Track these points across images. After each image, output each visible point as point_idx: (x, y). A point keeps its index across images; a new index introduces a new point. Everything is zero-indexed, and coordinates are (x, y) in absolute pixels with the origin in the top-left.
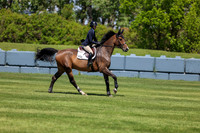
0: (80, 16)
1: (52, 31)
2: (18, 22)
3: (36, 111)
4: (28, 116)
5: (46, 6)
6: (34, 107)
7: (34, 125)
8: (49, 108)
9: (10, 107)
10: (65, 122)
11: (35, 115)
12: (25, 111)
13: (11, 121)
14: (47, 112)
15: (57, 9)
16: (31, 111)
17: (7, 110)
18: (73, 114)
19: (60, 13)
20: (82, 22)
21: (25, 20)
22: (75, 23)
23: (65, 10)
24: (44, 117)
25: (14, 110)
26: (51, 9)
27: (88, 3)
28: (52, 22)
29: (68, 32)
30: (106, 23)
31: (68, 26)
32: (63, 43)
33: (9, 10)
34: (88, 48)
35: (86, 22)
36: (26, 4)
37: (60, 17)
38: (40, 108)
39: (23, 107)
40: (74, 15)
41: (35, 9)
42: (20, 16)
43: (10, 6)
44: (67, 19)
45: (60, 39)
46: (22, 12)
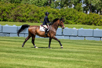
0: (85, 9)
1: (71, 17)
2: (54, 13)
3: (63, 58)
4: (59, 61)
5: (68, 5)
6: (61, 56)
7: (62, 65)
8: (69, 57)
9: (50, 56)
10: (78, 64)
11: (62, 61)
12: (58, 58)
13: (50, 63)
14: (69, 59)
15: (73, 6)
16: (60, 58)
17: (48, 57)
18: (82, 60)
19: (75, 8)
20: (86, 12)
21: (57, 12)
22: (82, 13)
23: (77, 7)
24: (67, 61)
25: (52, 58)
26: (70, 6)
27: (89, 3)
28: (71, 13)
29: (79, 18)
30: (99, 13)
31: (79, 15)
32: (76, 24)
33: (49, 7)
35: (88, 13)
36: (58, 4)
37: (75, 10)
38: (65, 57)
39: (56, 56)
40: (82, 9)
41: (62, 6)
42: (55, 10)
43: (50, 5)
44: (78, 11)
45: (75, 21)
46: (56, 8)
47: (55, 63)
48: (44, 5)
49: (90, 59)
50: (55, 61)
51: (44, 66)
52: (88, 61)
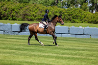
0: (91, 9)
1: (77, 16)
2: (60, 12)
3: (70, 56)
4: (66, 58)
5: (74, 4)
6: (68, 54)
7: (69, 63)
8: (76, 54)
9: (57, 53)
11: (69, 58)
12: (64, 56)
13: (57, 60)
14: (75, 56)
15: (79, 5)
16: (67, 56)
17: (55, 55)
18: (88, 58)
19: (81, 7)
20: (92, 12)
21: (64, 11)
22: (88, 12)
23: (83, 6)
24: (73, 59)
25: (59, 55)
26: (77, 6)
27: (95, 2)
28: (77, 12)
29: (85, 17)
31: (85, 14)
32: (82, 22)
33: (56, 7)
34: (44, 22)
35: (94, 12)
36: (65, 3)
37: (81, 10)
38: (72, 54)
39: (63, 54)
40: (88, 8)
41: (69, 6)
42: (62, 9)
43: (57, 5)
44: (84, 10)
45: (81, 20)
46: (62, 7)
47: (62, 61)
48: (51, 4)
49: (96, 57)
50: (62, 58)
51: (51, 63)
52: (94, 58)
